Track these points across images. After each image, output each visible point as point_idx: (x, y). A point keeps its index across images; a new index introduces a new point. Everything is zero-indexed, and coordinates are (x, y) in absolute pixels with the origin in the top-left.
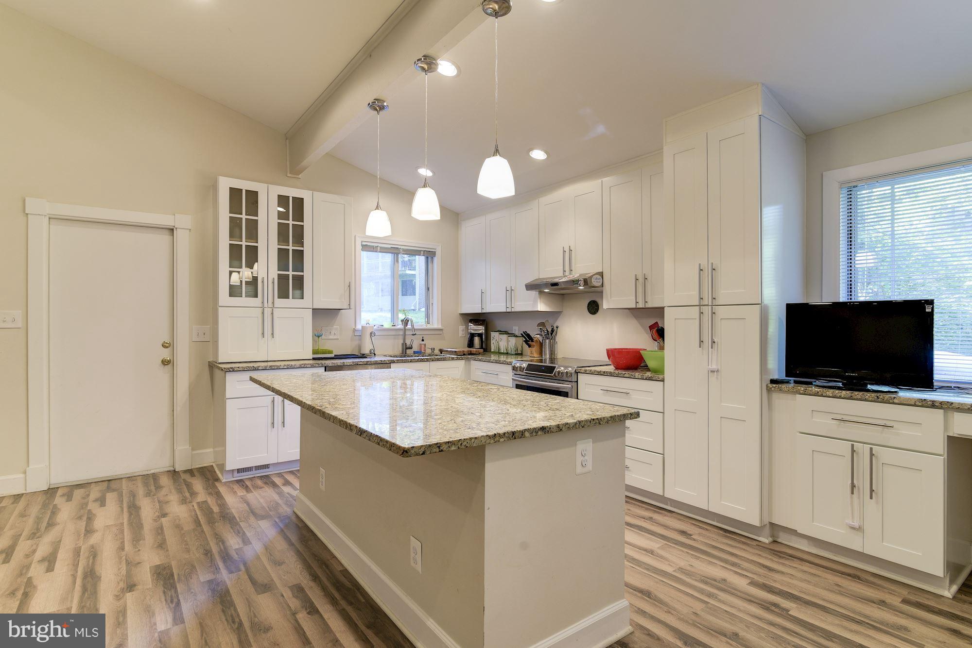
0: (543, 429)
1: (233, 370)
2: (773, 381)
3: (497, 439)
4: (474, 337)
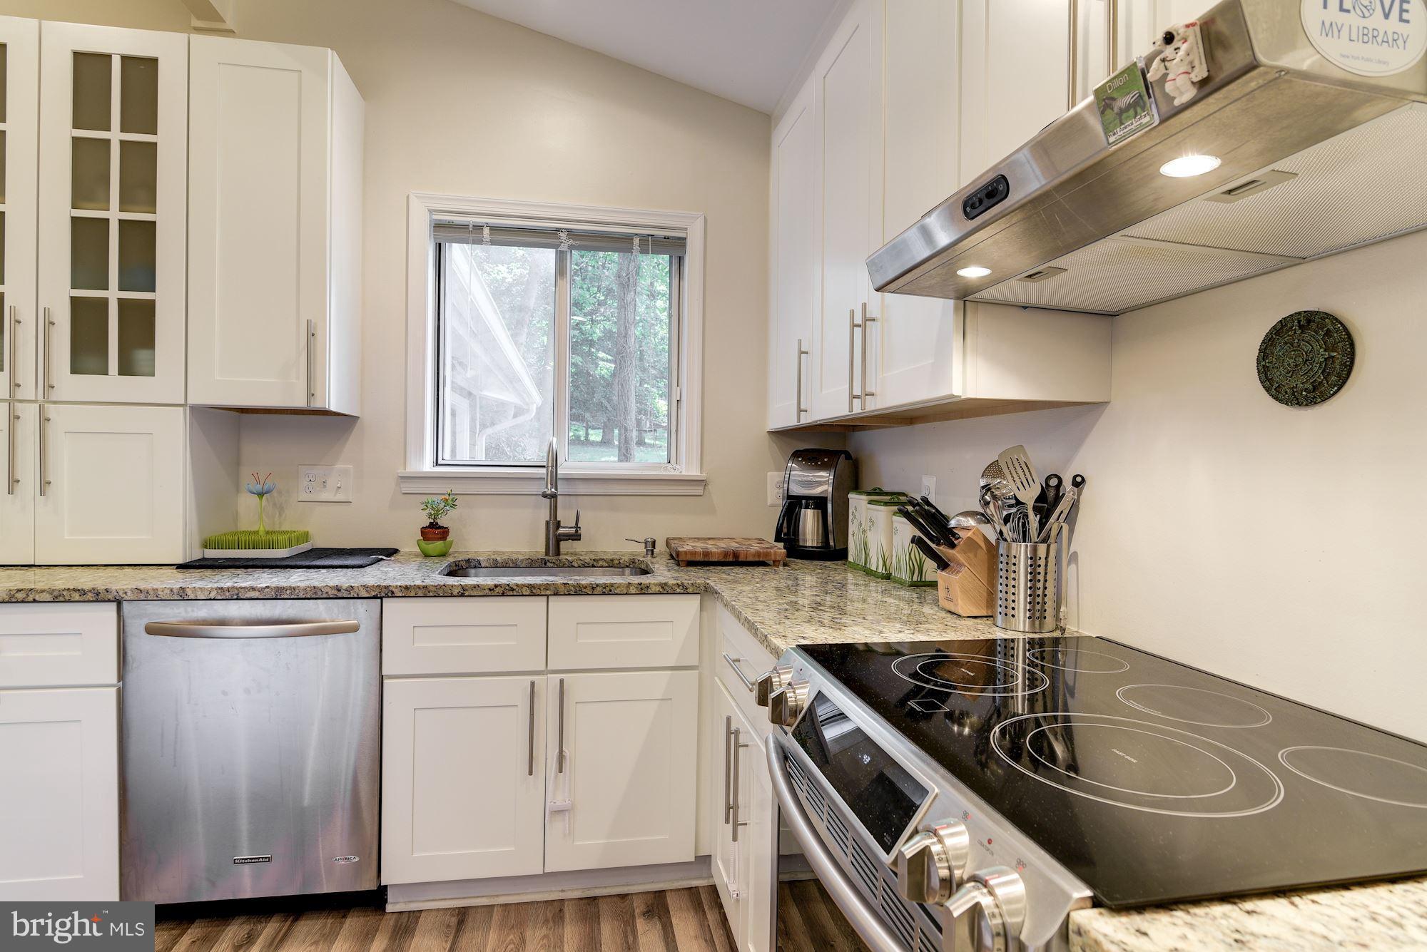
4: (801, 507)
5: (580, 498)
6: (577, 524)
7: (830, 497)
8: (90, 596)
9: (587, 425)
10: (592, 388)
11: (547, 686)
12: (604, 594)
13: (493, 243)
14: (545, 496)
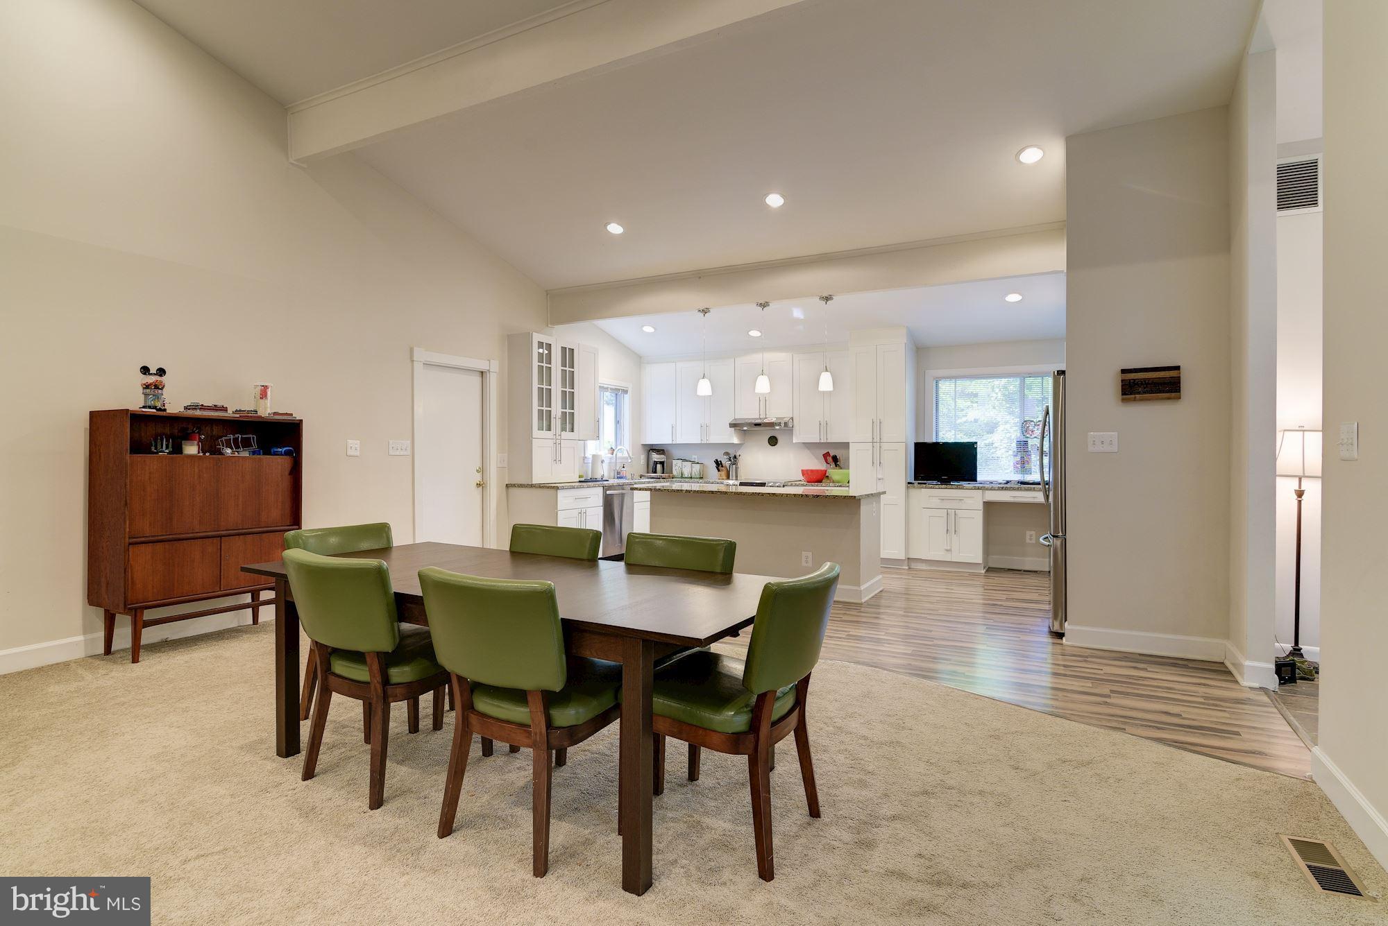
1: (563, 488)
2: (909, 483)
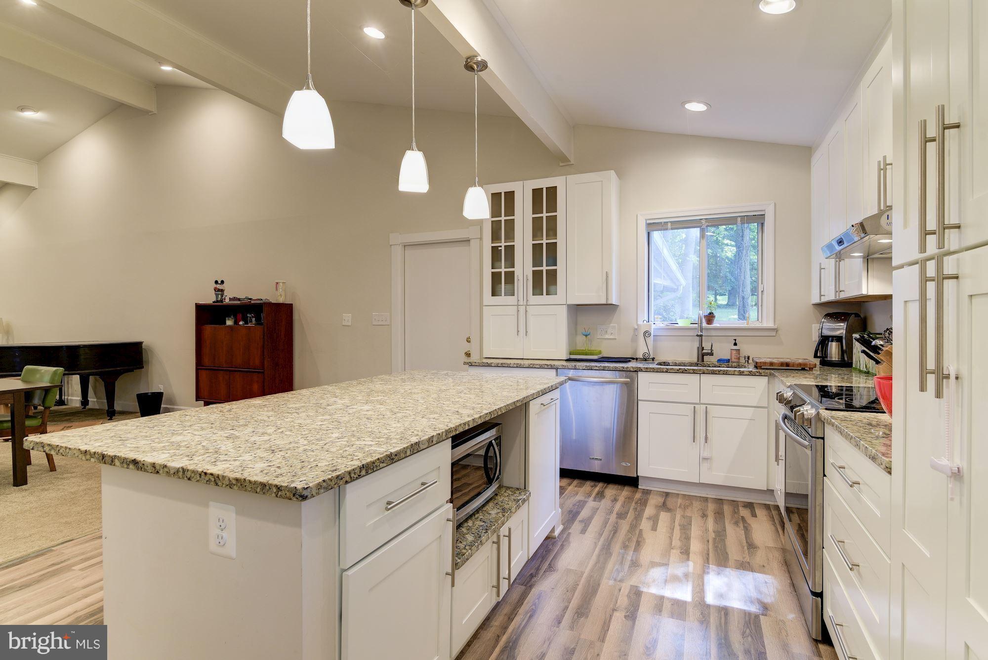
0: (135, 462)
3: (88, 457)
4: (828, 341)
5: (713, 337)
6: (711, 348)
7: (844, 336)
8: (550, 367)
9: (716, 293)
10: (720, 266)
11: (701, 409)
12: (724, 374)
13: (672, 229)
14: (697, 336)
